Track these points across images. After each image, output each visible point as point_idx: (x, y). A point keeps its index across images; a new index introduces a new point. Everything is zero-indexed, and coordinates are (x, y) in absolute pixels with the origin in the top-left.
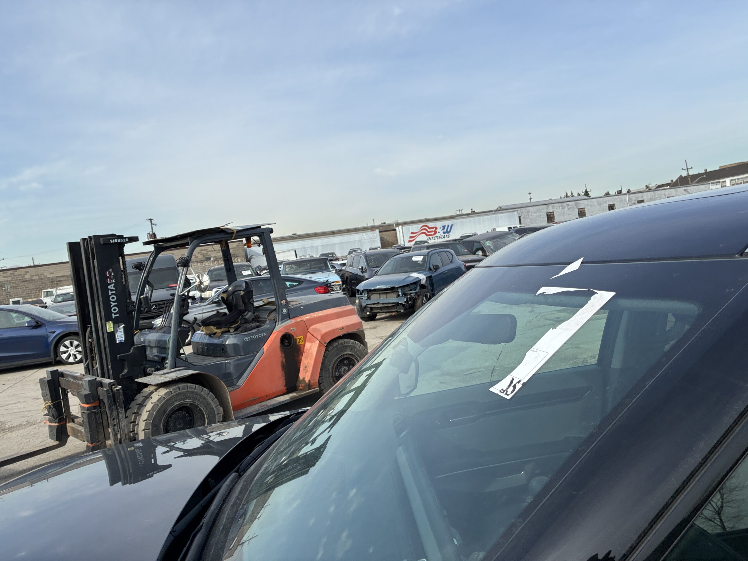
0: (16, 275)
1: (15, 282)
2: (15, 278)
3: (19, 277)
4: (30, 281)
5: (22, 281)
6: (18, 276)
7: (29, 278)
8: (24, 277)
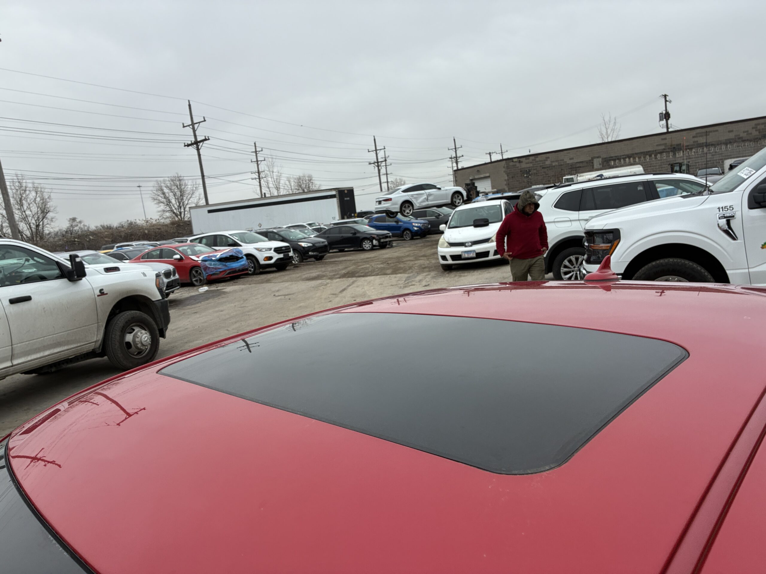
0: (538, 162)
1: (536, 169)
2: (536, 164)
3: (539, 164)
4: (550, 167)
5: (543, 168)
6: (539, 162)
7: (549, 164)
8: (545, 163)
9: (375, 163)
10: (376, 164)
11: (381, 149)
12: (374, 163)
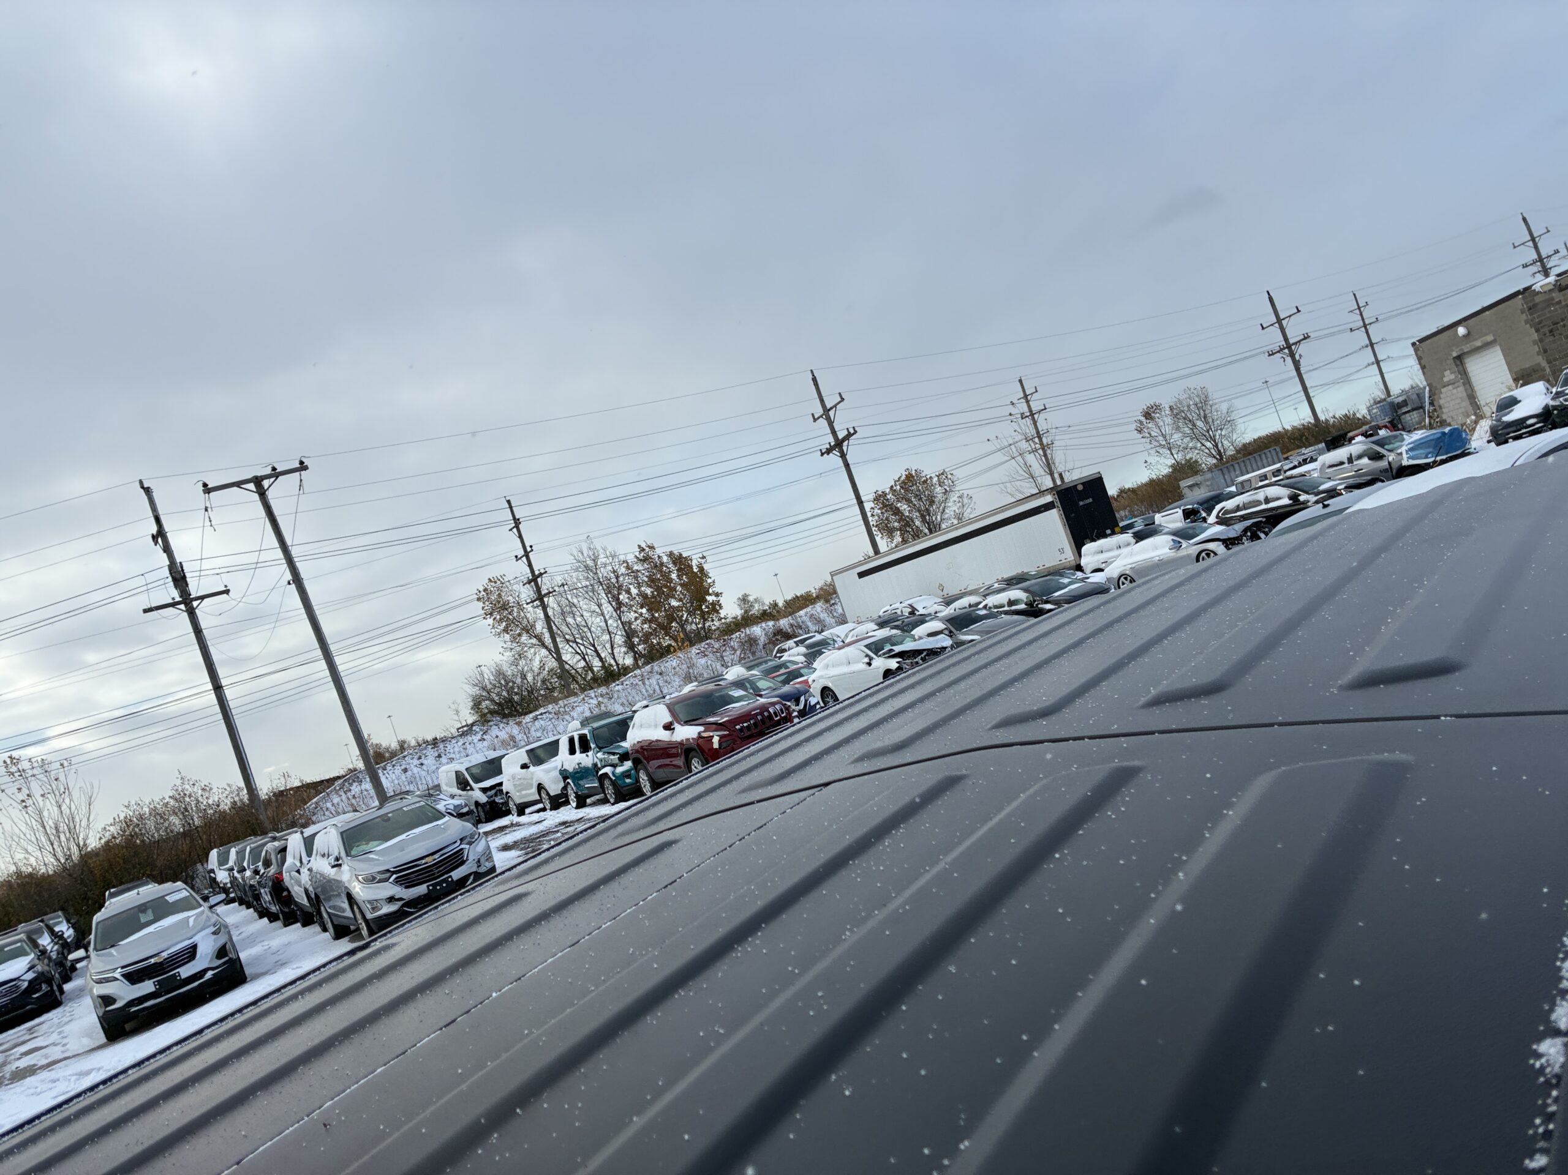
9: (1284, 348)
10: (1286, 351)
11: (1290, 316)
12: (1281, 350)
